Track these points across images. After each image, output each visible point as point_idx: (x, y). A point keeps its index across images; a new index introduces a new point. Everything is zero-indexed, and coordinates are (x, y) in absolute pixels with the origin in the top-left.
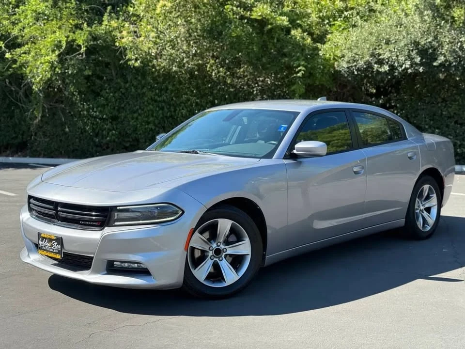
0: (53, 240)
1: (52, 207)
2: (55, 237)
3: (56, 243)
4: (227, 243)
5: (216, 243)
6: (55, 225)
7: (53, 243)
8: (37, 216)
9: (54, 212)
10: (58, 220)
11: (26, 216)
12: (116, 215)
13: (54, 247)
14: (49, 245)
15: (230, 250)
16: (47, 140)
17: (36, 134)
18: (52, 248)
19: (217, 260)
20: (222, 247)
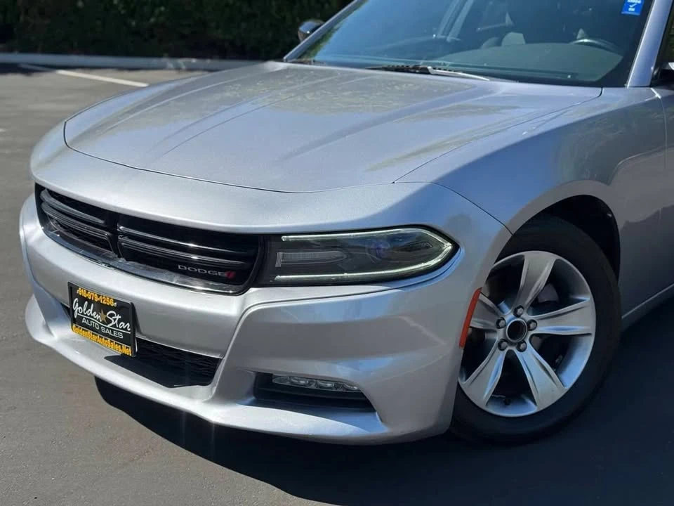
0: (110, 308)
1: (101, 222)
2: (115, 301)
3: (118, 317)
4: (539, 306)
5: (513, 308)
6: (110, 266)
7: (112, 315)
8: (63, 236)
9: (107, 233)
10: (116, 252)
11: (32, 231)
12: (280, 258)
13: (114, 326)
14: (98, 317)
15: (545, 327)
16: (47, 22)
17: (26, 12)
18: (109, 326)
19: (514, 349)
20: (526, 317)
